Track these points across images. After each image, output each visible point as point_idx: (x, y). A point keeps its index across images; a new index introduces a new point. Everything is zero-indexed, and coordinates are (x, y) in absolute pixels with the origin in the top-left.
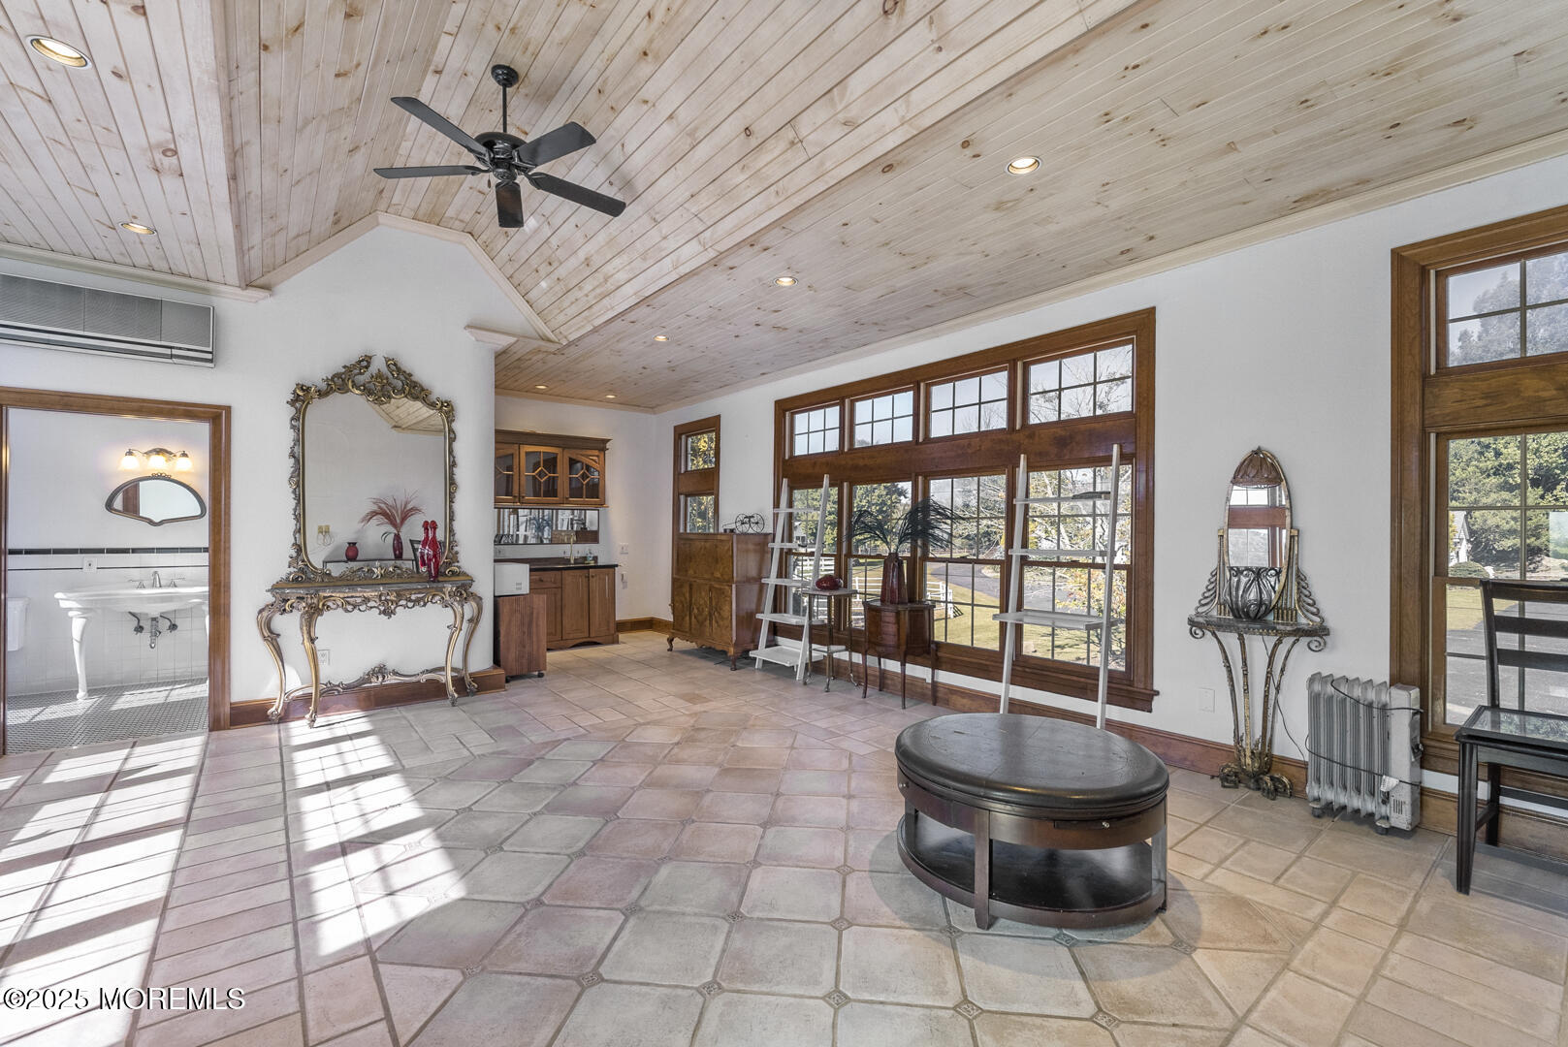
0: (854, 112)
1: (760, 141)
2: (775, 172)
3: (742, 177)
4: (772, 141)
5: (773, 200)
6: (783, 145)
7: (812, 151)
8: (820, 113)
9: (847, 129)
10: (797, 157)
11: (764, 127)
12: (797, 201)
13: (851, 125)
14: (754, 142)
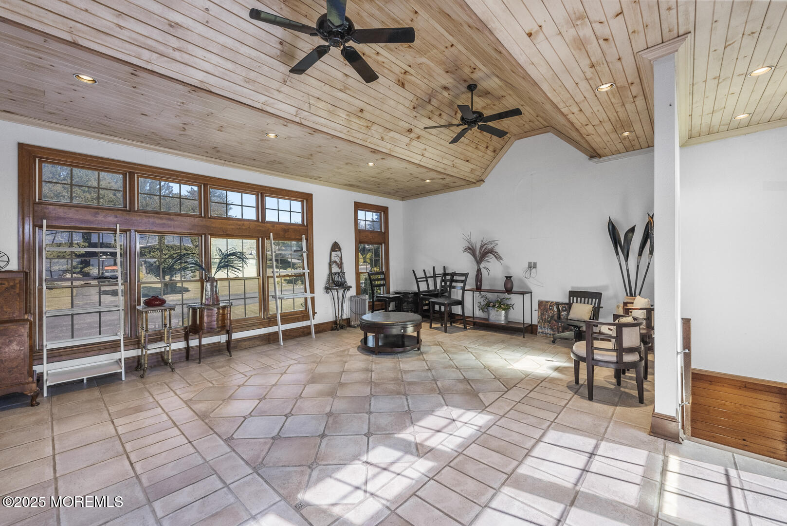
0: (386, 138)
1: (361, 116)
2: (355, 126)
3: (344, 116)
4: (364, 120)
5: (345, 132)
6: (365, 124)
7: (369, 133)
8: (381, 130)
9: (381, 139)
10: (364, 130)
11: (366, 115)
12: (351, 139)
13: (382, 139)
14: (360, 114)
